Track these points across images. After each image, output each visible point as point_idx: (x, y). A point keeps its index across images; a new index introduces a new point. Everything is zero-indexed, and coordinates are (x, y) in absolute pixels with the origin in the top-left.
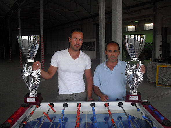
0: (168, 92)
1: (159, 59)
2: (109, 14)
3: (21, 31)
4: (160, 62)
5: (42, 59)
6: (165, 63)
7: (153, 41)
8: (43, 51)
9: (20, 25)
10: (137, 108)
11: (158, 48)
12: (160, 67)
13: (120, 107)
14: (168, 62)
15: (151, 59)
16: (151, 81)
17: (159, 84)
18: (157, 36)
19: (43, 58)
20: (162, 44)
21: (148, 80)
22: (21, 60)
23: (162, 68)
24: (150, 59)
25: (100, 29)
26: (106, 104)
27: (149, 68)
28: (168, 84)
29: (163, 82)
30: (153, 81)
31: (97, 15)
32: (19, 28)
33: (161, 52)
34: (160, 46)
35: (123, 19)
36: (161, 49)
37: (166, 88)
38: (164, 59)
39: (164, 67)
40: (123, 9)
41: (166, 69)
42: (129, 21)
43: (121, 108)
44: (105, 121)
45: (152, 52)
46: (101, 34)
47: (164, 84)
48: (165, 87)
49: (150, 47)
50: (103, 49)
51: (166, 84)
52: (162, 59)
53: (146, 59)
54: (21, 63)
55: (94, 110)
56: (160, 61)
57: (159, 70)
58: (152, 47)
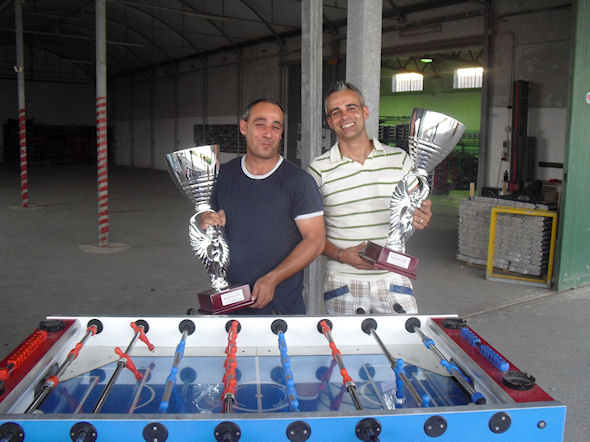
0: (524, 299)
1: (501, 190)
2: (335, 29)
3: (26, 80)
4: (503, 197)
5: (100, 178)
6: (521, 201)
7: (481, 127)
8: (102, 152)
9: (20, 59)
10: (425, 339)
11: (497, 150)
12: (504, 214)
13: (369, 333)
14: (528, 199)
15: (472, 185)
16: (472, 261)
17: (496, 270)
18: (495, 110)
19: (103, 174)
20: (510, 139)
21: (460, 257)
22: (25, 181)
23: (507, 218)
24: (468, 189)
25: (303, 77)
26: (325, 323)
27: (465, 217)
28: (526, 272)
29: (510, 263)
30: (479, 262)
31: (297, 32)
32: (19, 70)
33: (506, 166)
34: (505, 144)
35: (382, 50)
36: (506, 154)
37: (521, 283)
38: (516, 187)
39: (515, 215)
40: (385, 15)
41: (520, 220)
42: (404, 58)
43: (372, 336)
44: (320, 382)
45: (476, 165)
46: (308, 94)
47: (513, 269)
48: (515, 282)
49: (471, 148)
50: (312, 148)
51: (520, 271)
52: (508, 190)
53: (456, 189)
54: (26, 190)
55: (282, 343)
56: (502, 193)
57: (500, 223)
58: (477, 148)
